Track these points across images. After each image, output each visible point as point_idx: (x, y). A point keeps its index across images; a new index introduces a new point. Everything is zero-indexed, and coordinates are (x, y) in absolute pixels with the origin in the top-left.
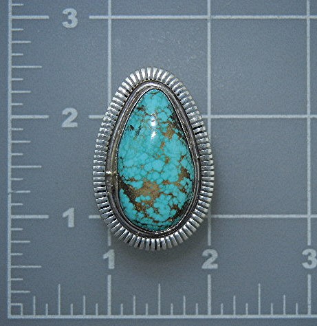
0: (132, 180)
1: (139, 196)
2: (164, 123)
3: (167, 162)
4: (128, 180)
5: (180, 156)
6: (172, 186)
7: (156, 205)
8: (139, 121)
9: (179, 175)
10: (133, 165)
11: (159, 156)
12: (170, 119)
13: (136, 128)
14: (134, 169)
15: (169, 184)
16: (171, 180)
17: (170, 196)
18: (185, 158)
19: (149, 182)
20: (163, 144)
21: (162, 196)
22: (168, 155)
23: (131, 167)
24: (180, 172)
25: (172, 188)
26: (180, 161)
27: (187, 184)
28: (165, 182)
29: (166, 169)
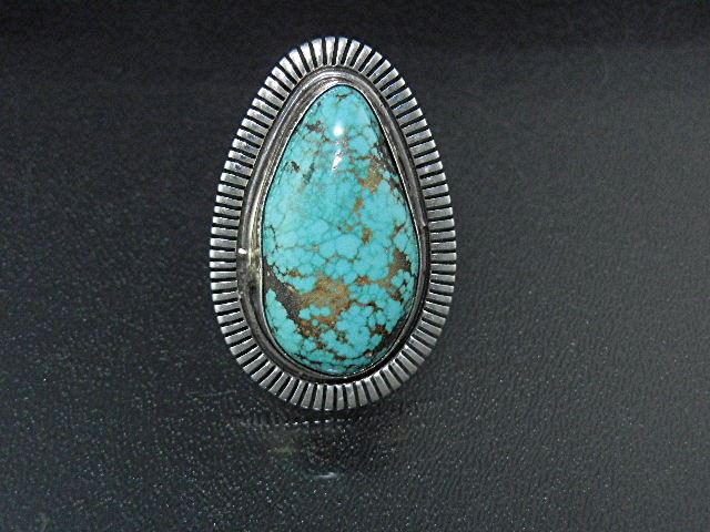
0: (293, 274)
1: (307, 306)
2: (363, 159)
3: (365, 239)
4: (284, 275)
5: (392, 227)
6: (374, 288)
7: (341, 326)
8: (310, 155)
9: (389, 265)
10: (297, 245)
11: (351, 228)
12: (375, 151)
13: (305, 168)
14: (299, 252)
15: (369, 283)
16: (373, 276)
17: (370, 309)
18: (402, 230)
19: (329, 279)
20: (359, 202)
21: (355, 309)
22: (369, 224)
23: (291, 248)
24: (391, 259)
25: (375, 292)
26: (392, 238)
27: (405, 283)
28: (362, 280)
29: (364, 253)
